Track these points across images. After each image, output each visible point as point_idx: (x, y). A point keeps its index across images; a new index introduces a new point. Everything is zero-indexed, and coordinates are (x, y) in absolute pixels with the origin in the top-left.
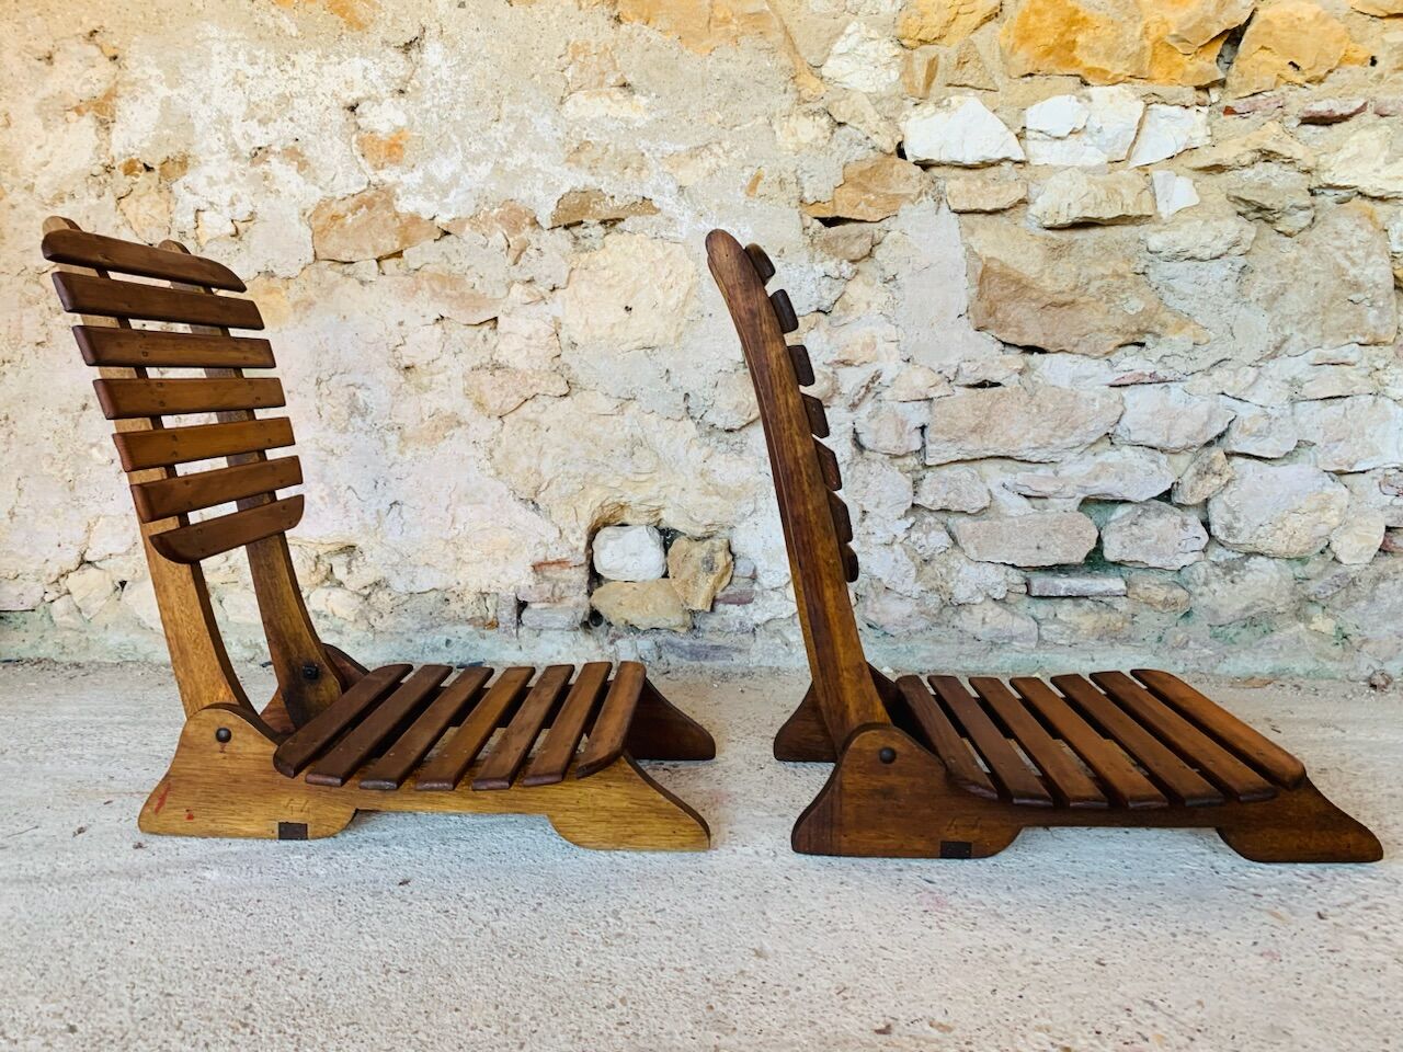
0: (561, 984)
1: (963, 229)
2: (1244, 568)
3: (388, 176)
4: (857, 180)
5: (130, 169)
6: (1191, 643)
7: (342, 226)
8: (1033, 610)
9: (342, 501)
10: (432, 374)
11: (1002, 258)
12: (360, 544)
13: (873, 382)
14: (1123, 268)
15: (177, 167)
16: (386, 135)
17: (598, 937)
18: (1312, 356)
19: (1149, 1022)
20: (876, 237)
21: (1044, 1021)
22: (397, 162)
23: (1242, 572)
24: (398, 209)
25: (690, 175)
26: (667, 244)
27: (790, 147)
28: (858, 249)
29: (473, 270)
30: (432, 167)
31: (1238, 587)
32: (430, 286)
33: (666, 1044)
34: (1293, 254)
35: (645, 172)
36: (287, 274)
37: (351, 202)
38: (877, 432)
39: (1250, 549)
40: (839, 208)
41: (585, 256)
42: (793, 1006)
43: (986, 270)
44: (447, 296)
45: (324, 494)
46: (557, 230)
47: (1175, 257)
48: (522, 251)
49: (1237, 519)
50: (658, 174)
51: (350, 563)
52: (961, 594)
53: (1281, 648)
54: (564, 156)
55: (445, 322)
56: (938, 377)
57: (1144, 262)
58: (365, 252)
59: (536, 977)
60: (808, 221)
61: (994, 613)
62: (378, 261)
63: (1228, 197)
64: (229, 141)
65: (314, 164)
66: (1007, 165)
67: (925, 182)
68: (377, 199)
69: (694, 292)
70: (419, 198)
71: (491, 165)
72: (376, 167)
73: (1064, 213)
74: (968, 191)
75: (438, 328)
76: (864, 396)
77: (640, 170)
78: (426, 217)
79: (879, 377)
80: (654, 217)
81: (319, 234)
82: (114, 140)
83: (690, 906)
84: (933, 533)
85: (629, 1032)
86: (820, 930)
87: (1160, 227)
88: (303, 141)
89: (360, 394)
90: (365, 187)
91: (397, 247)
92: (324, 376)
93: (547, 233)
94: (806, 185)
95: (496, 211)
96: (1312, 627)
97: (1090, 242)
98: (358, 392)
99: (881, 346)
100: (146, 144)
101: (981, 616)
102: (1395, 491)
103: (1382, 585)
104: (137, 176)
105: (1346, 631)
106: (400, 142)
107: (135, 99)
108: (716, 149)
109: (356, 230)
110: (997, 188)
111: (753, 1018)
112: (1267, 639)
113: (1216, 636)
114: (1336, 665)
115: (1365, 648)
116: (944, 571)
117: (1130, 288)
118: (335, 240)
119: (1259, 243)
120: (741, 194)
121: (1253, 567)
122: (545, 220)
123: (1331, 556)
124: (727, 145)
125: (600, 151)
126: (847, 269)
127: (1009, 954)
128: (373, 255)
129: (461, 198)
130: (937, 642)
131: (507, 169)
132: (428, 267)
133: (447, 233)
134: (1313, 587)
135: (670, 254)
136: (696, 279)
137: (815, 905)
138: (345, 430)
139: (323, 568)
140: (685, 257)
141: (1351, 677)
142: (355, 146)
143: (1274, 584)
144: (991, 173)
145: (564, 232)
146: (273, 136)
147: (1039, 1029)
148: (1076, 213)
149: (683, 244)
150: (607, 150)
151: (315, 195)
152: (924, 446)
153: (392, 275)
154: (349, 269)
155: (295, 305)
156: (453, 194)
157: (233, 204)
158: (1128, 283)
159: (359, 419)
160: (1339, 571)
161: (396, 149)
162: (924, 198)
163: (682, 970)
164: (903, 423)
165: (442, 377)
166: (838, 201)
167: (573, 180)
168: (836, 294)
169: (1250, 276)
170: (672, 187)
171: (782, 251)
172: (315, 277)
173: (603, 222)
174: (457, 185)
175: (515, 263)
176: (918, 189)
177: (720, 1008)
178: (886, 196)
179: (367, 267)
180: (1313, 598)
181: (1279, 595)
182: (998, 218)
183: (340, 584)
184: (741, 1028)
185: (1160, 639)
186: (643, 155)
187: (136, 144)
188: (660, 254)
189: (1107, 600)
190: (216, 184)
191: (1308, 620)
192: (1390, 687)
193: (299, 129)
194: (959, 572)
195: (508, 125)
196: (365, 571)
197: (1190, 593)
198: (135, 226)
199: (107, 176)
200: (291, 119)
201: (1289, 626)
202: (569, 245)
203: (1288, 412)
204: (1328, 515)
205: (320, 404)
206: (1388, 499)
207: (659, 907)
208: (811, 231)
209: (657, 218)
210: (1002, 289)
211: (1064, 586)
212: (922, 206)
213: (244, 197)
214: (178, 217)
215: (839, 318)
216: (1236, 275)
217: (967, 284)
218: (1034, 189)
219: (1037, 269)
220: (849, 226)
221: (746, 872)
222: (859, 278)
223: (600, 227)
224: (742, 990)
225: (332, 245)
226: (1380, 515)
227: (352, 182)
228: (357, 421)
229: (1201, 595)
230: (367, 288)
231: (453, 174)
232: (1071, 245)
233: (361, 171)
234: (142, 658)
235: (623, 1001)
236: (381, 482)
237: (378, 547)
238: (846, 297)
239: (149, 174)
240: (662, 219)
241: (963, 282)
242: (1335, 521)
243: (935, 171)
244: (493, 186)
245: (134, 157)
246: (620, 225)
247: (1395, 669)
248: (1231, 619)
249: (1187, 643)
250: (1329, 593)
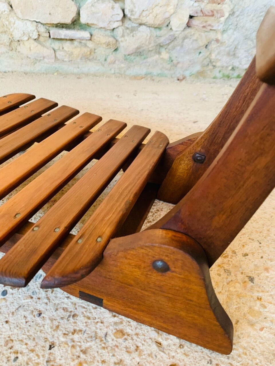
2: (137, 30)
6: (117, 62)
8: (53, 45)
23: (137, 32)
31: (134, 38)
39: (140, 22)
49: (135, 7)
52: (17, 35)
53: (149, 64)
61: (34, 45)
96: (161, 57)
101: (29, 46)
103: (186, 40)
105: (172, 59)
112: (145, 61)
113: (126, 59)
114: (168, 72)
115: (178, 66)
116: (7, 23)
121: (140, 29)
123: (170, 27)
130: (11, 58)
134: (162, 40)
143: (148, 38)
160: (172, 33)
180: (162, 45)
181: (150, 43)
185: (106, 60)
189: (83, 42)
191: (159, 53)
192: (184, 80)
194: (14, 24)
197: (117, 41)
201: (153, 56)
206: (192, 3)
211: (63, 34)
229: (122, 41)
242: (172, 11)
247: (187, 73)
248: (132, 52)
249: (115, 61)
250: (167, 43)
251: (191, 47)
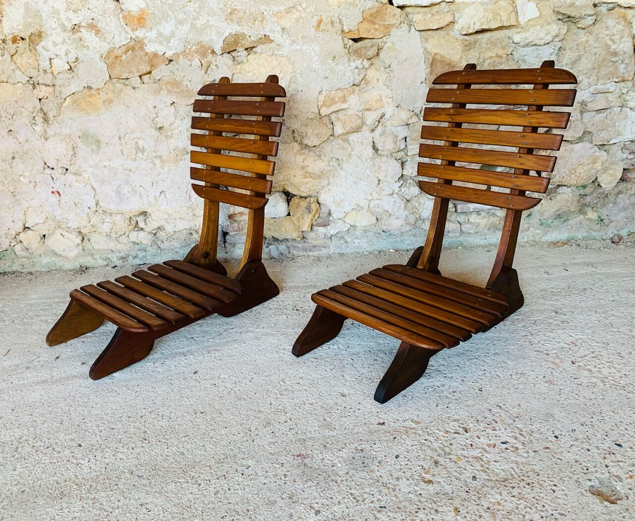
0: (265, 414)
1: (423, 39)
2: (556, 192)
3: (140, 34)
4: (369, 19)
5: (14, 40)
6: (531, 228)
7: (121, 61)
8: (458, 219)
9: (138, 193)
10: (172, 130)
11: (442, 53)
12: (149, 211)
13: (381, 118)
14: (501, 52)
15: (37, 37)
16: (136, 13)
17: (277, 392)
18: (592, 89)
19: (498, 415)
20: (380, 46)
21: (456, 417)
22: (143, 27)
23: (555, 194)
24: (146, 50)
25: (287, 22)
26: (278, 57)
27: (336, 4)
28: (371, 53)
29: (186, 78)
30: (161, 28)
31: (553, 201)
32: (167, 88)
33: (309, 436)
34: (584, 39)
35: (265, 22)
36: (98, 87)
37: (124, 49)
38: (384, 142)
39: (559, 184)
40: (361, 33)
41: (239, 67)
42: (357, 417)
43: (434, 59)
44: (175, 92)
45: (129, 190)
46: (224, 55)
47: (527, 45)
48: (208, 67)
50: (271, 22)
51: (145, 220)
52: (425, 215)
53: (572, 227)
54: (224, 18)
55: (175, 104)
56: (412, 114)
57: (511, 49)
58: (134, 73)
59: (255, 411)
60: (346, 40)
62: (140, 77)
63: (554, 11)
64: (60, 23)
65: (103, 31)
66: (443, 4)
67: (403, 16)
68: (136, 46)
69: (293, 80)
70: (156, 44)
71: (189, 25)
72: (133, 30)
73: (472, 27)
74: (425, 20)
75: (172, 107)
76: (377, 126)
77: (262, 21)
78: (161, 54)
79: (384, 116)
80: (271, 45)
81: (110, 66)
82: (4, 26)
83: (313, 375)
84: (412, 187)
85: (294, 432)
86: (366, 382)
87: (519, 30)
88: (96, 20)
89: (141, 142)
90: (129, 40)
91: (148, 70)
92: (122, 135)
93: (220, 57)
94: (344, 23)
95: (194, 48)
96: (587, 217)
97: (485, 39)
98: (139, 141)
99: (384, 100)
100: (20, 27)
102: (628, 152)
103: (620, 196)
104: (18, 43)
105: (602, 218)
106: (144, 16)
107: (11, 5)
108: (300, 8)
109: (128, 62)
110: (439, 17)
111: (342, 423)
112: (566, 224)
113: (542, 224)
114: (597, 233)
115: (611, 225)
116: (417, 204)
117: (504, 62)
118: (118, 68)
119: (569, 33)
120: (313, 30)
121: (561, 191)
122: (218, 49)
123: (597, 184)
124: (304, 5)
125: (242, 13)
126: (366, 63)
127: (444, 389)
128: (137, 75)
129: (176, 43)
130: (414, 235)
131: (197, 26)
132: (164, 78)
133: (171, 61)
134: (588, 199)
135: (279, 63)
136: (293, 74)
137: (364, 371)
138: (135, 160)
139: (133, 223)
140: (288, 63)
141: (604, 238)
142: (121, 20)
143: (570, 199)
144: (436, 8)
145: (228, 55)
146: (81, 18)
147: (455, 421)
148: (478, 27)
149: (286, 57)
150: (245, 12)
151: (106, 47)
152: (406, 146)
153: (147, 83)
154: (127, 82)
155: (104, 102)
156: (172, 41)
157: (67, 54)
158: (503, 60)
159: (141, 154)
160: (600, 191)
161: (142, 20)
162: (402, 25)
163: (312, 404)
164: (396, 137)
165: (177, 131)
166: (360, 30)
167: (231, 29)
168: (362, 76)
169: (563, 52)
170: (279, 28)
171: (335, 57)
172: (111, 87)
173: (246, 49)
174: (174, 36)
175: (206, 73)
176: (400, 21)
177: (329, 420)
178: (384, 26)
179: (136, 81)
180: (588, 204)
181: (572, 204)
182: (439, 31)
183: (142, 229)
184: (337, 427)
186: (263, 13)
187: (16, 27)
188: (275, 63)
189: (493, 211)
190: (57, 45)
191: (585, 214)
192: (621, 242)
193: (93, 14)
194: (424, 204)
195: (195, 3)
196: (153, 223)
198: (22, 69)
199: (4, 45)
200: (89, 9)
201: (576, 218)
202: (231, 62)
203: (580, 118)
204: (596, 166)
205: (122, 148)
206: (625, 156)
207: (301, 376)
208: (348, 47)
209: (272, 45)
210: (442, 68)
211: (472, 207)
212: (402, 29)
213: (72, 51)
214: (41, 63)
215: (364, 88)
216: (556, 52)
217: (425, 67)
218: (457, 16)
219: (458, 57)
220: (366, 41)
221: (335, 358)
222: (372, 67)
223: (245, 52)
224: (337, 411)
225: (118, 70)
226: (621, 164)
227: (122, 39)
228: (140, 155)
230: (136, 91)
231: (172, 31)
232: (475, 42)
233: (127, 32)
234: (58, 268)
235: (290, 419)
236: (155, 183)
237: (157, 212)
238: (367, 77)
239: (24, 41)
240: (275, 45)
241: (423, 66)
242: (600, 168)
243: (408, 10)
244: (191, 35)
245: (16, 34)
246: (254, 50)
247: (624, 233)
248: (549, 216)
249: (529, 228)
250: (595, 201)
251: (628, 202)
